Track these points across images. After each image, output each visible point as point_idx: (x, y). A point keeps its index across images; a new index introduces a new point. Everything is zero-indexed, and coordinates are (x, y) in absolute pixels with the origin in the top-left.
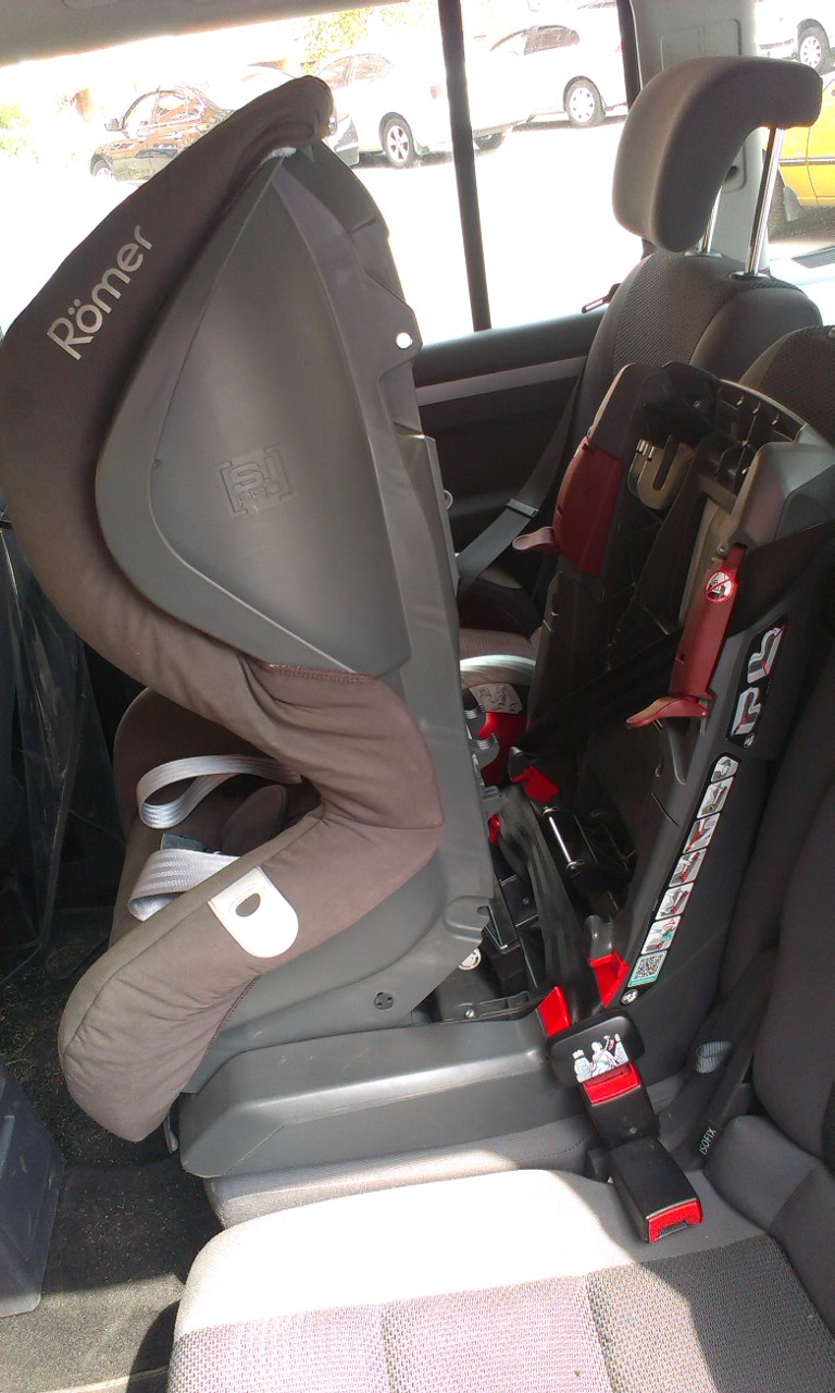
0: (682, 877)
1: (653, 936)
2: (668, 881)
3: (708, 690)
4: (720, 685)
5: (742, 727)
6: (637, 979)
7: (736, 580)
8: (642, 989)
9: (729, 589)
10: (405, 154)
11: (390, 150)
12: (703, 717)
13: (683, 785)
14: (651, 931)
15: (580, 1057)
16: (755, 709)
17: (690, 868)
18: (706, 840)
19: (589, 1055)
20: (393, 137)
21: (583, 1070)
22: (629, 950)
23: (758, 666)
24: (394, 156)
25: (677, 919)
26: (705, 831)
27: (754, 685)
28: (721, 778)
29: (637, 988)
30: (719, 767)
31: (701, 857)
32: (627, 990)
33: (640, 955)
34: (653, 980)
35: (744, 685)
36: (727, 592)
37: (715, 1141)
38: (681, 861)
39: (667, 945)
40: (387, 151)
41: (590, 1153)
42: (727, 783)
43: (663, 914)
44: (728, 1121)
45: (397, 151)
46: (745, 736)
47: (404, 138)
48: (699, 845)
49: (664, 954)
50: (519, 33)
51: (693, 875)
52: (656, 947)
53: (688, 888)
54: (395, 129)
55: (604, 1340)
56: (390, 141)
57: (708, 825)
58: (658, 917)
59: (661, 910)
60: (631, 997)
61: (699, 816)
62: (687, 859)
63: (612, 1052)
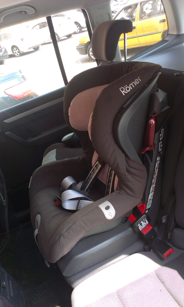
0: (153, 184)
1: (150, 197)
2: (151, 185)
3: (154, 144)
4: (156, 142)
5: (160, 150)
6: (148, 207)
7: (155, 120)
8: (149, 209)
9: (154, 122)
10: (18, 54)
11: (15, 53)
12: (153, 149)
13: (152, 164)
14: (149, 196)
15: (140, 225)
16: (161, 146)
17: (154, 181)
18: (156, 175)
19: (141, 224)
20: (15, 50)
21: (141, 228)
22: (146, 201)
23: (161, 136)
24: (16, 55)
25: (153, 193)
26: (156, 173)
27: (161, 141)
28: (158, 161)
29: (148, 209)
30: (158, 159)
31: (156, 179)
32: (146, 210)
33: (148, 202)
34: (150, 207)
35: (160, 141)
36: (154, 123)
37: (170, 236)
38: (153, 180)
39: (152, 199)
40: (14, 54)
41: (145, 247)
42: (159, 162)
43: (151, 192)
44: (172, 231)
45: (16, 53)
46: (161, 152)
47: (18, 50)
48: (155, 176)
49: (152, 201)
50: (37, 25)
51: (155, 183)
52: (150, 200)
53: (154, 186)
54: (15, 49)
55: (163, 283)
56: (15, 52)
57: (157, 171)
58: (150, 193)
59: (151, 191)
60: (147, 212)
61: (155, 170)
62: (154, 179)
63: (145, 222)
